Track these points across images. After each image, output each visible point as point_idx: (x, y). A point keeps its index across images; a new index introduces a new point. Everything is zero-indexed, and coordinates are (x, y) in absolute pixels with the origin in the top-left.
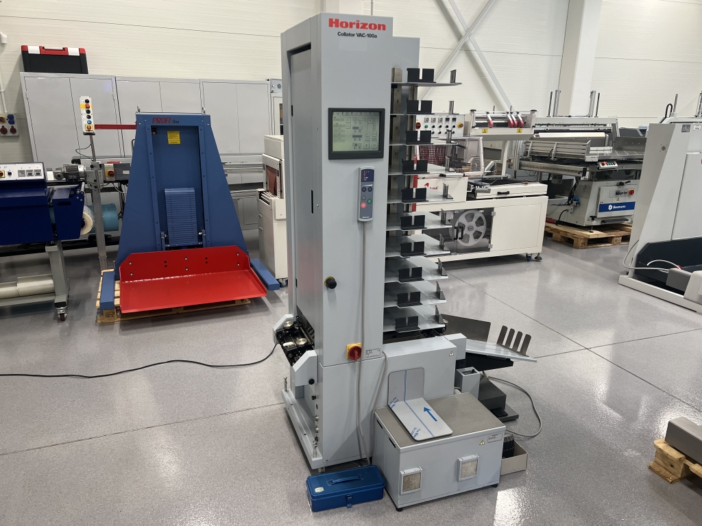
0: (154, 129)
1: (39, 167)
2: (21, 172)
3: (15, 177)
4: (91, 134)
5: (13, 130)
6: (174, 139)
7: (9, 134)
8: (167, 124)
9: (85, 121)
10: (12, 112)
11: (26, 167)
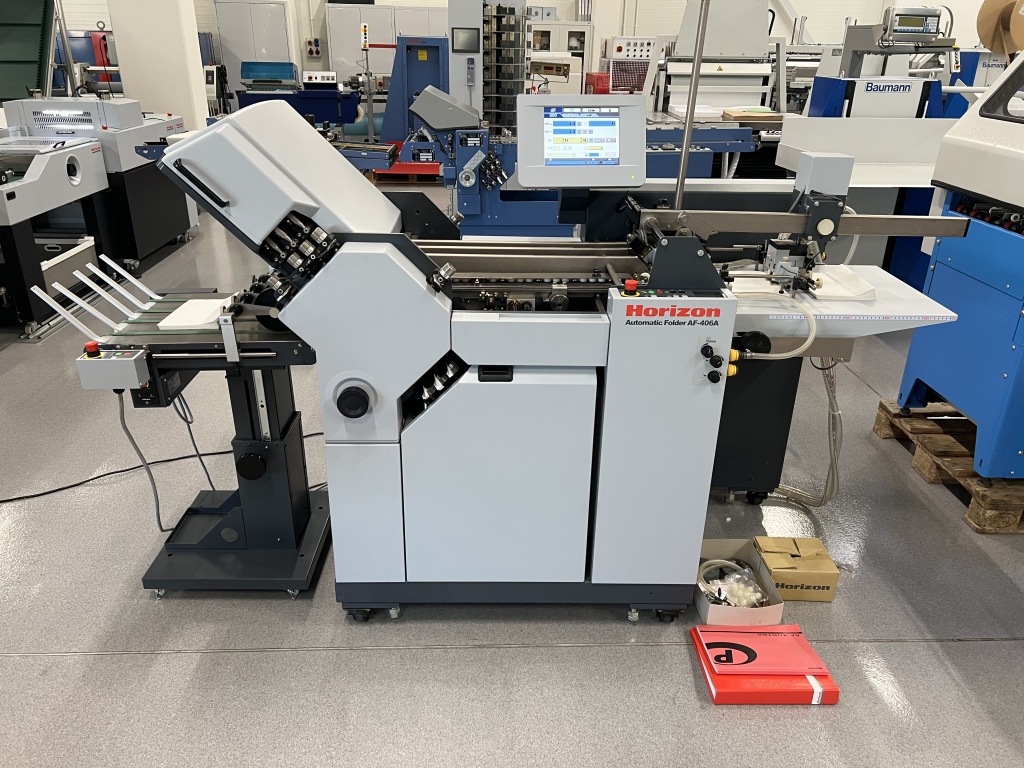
0: (409, 48)
1: (334, 74)
2: (323, 77)
3: (319, 81)
4: (367, 50)
5: (318, 52)
6: (423, 56)
7: (315, 55)
8: (417, 44)
9: (363, 40)
10: (317, 37)
11: (326, 74)
